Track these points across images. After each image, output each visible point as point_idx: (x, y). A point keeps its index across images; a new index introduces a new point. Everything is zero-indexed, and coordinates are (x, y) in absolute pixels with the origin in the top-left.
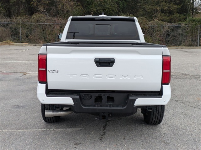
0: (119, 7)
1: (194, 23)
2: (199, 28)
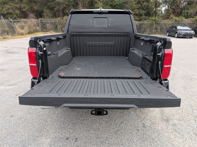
1: (152, 21)
2: (154, 24)
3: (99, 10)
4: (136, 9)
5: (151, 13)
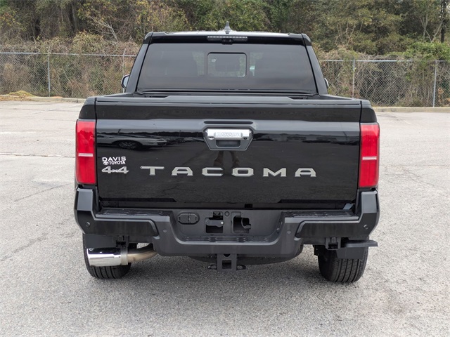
0: (270, 19)
1: (425, 55)
2: (436, 66)
3: (222, 33)
4: (363, 6)
5: (425, 25)
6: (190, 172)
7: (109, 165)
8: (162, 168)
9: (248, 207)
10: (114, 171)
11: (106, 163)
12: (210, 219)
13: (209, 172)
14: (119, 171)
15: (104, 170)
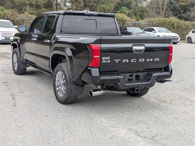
6: (128, 61)
7: (104, 60)
8: (120, 60)
9: (138, 72)
10: (106, 62)
11: (103, 59)
12: (129, 76)
13: (133, 61)
14: (107, 62)
15: (103, 62)
